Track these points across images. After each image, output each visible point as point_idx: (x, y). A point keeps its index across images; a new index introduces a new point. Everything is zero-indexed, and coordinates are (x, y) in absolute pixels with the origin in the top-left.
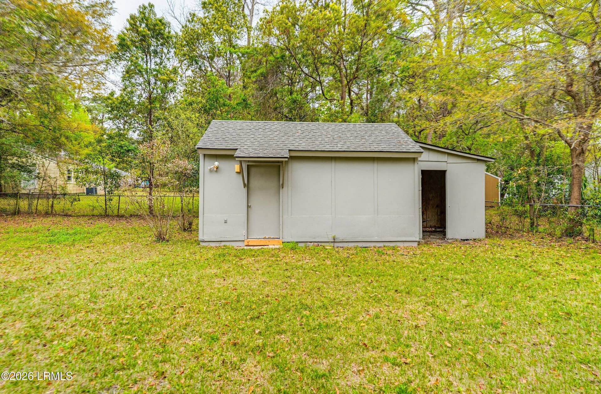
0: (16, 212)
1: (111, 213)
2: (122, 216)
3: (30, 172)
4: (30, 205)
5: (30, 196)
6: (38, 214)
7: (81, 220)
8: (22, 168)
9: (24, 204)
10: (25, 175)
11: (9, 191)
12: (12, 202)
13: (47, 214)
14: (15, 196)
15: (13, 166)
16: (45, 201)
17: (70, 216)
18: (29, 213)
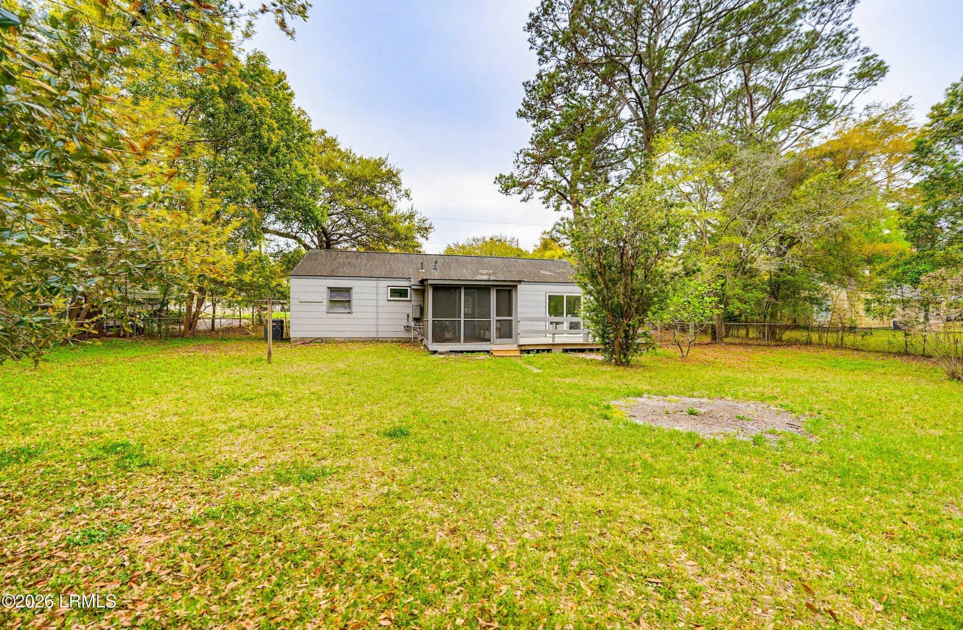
0: (809, 343)
1: (912, 351)
2: (930, 357)
3: (821, 304)
4: (820, 338)
5: (821, 329)
6: (828, 346)
7: (872, 357)
8: (812, 300)
9: (815, 337)
10: (816, 308)
11: (802, 323)
12: (805, 334)
13: (836, 347)
14: (806, 328)
15: (805, 299)
16: (835, 335)
17: (861, 350)
18: (820, 345)
